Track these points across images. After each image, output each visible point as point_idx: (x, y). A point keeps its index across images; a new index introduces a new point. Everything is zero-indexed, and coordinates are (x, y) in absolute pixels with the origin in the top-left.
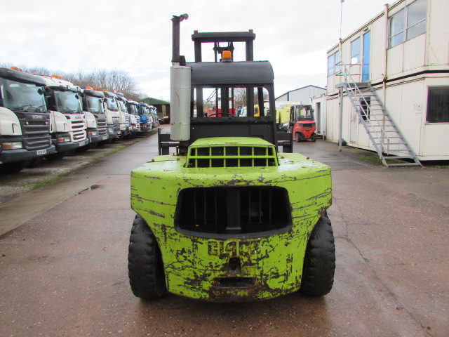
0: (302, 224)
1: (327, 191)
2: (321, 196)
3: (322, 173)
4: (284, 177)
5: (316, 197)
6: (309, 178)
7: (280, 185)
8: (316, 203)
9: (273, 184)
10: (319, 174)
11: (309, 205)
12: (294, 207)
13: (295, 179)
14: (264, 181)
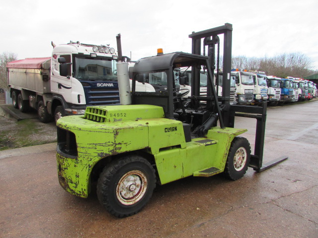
0: (84, 157)
1: (109, 144)
2: (100, 145)
3: (104, 131)
4: (75, 127)
5: (96, 144)
6: (90, 131)
7: (72, 131)
8: (96, 148)
9: (69, 130)
10: (100, 130)
11: (89, 148)
12: (78, 145)
13: (80, 129)
14: (67, 127)
